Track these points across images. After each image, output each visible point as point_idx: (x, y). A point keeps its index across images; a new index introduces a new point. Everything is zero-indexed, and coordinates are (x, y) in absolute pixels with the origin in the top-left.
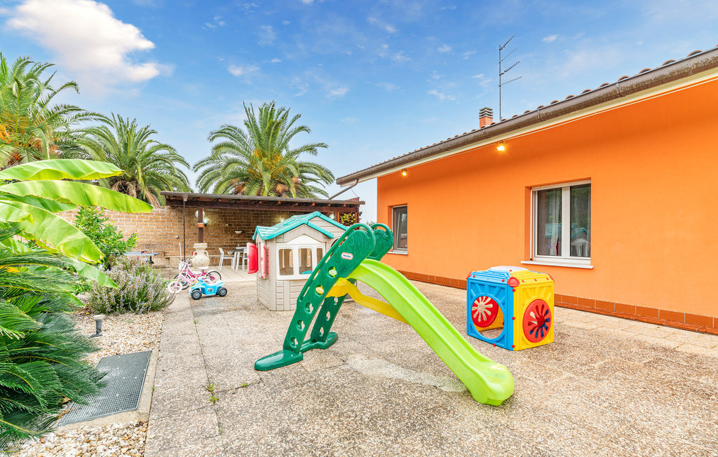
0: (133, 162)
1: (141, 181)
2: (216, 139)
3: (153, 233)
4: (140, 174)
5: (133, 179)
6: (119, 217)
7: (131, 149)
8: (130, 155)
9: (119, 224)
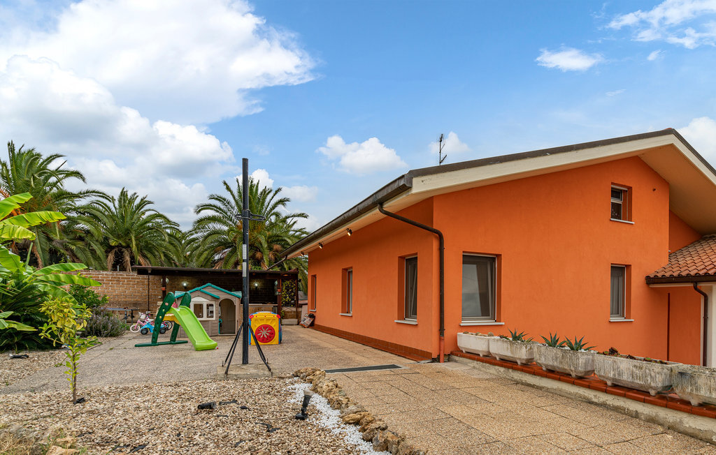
0: (128, 232)
1: (134, 248)
2: (202, 212)
3: (139, 294)
4: (134, 243)
5: (128, 247)
6: (111, 281)
7: (128, 219)
8: (127, 225)
9: (111, 286)
